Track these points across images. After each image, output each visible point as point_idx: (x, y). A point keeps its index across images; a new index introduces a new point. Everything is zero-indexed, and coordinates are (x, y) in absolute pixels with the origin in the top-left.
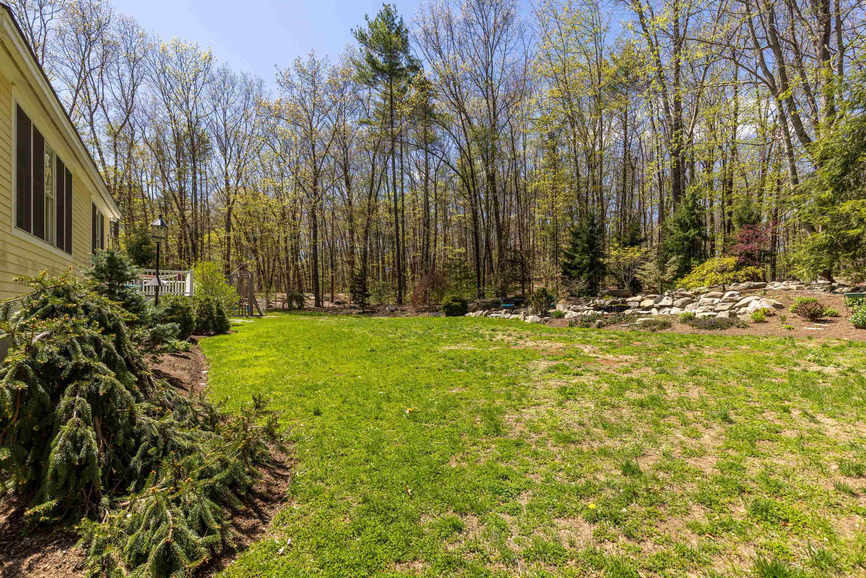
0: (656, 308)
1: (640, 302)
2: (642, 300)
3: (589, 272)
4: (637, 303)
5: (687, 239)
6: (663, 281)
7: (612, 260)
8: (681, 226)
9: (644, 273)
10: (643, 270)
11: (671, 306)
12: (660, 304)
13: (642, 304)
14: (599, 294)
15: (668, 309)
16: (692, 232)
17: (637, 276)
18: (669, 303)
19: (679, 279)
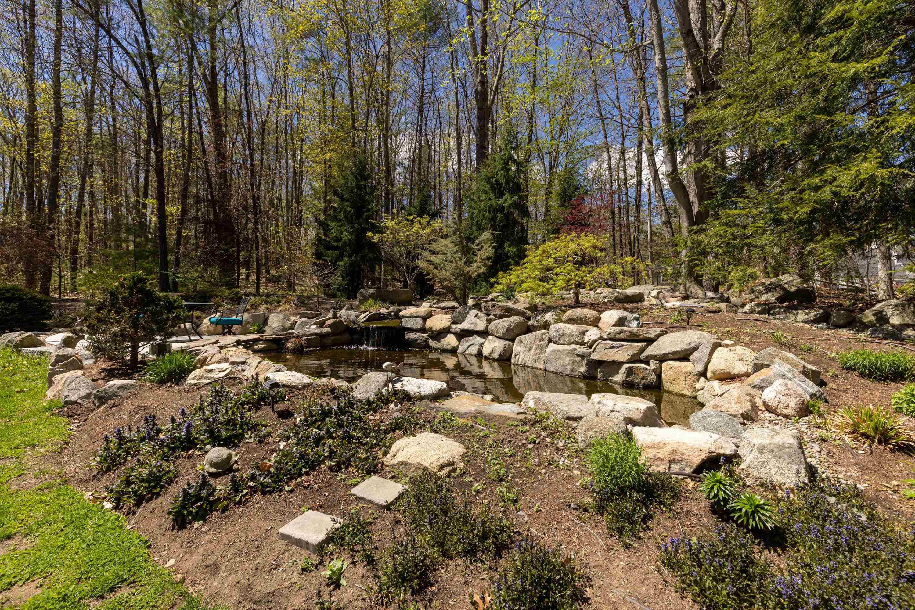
0: (455, 334)
1: (425, 319)
2: (430, 315)
3: (350, 256)
4: (420, 321)
5: (501, 209)
6: (468, 278)
7: (387, 237)
8: (492, 188)
9: (433, 258)
10: (434, 253)
11: (484, 334)
12: (464, 326)
13: (429, 323)
14: (359, 297)
15: (478, 340)
16: (508, 200)
17: (421, 264)
18: (481, 326)
19: (500, 274)
